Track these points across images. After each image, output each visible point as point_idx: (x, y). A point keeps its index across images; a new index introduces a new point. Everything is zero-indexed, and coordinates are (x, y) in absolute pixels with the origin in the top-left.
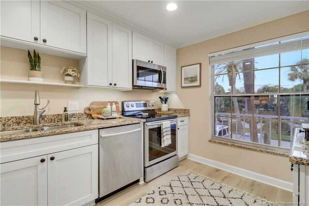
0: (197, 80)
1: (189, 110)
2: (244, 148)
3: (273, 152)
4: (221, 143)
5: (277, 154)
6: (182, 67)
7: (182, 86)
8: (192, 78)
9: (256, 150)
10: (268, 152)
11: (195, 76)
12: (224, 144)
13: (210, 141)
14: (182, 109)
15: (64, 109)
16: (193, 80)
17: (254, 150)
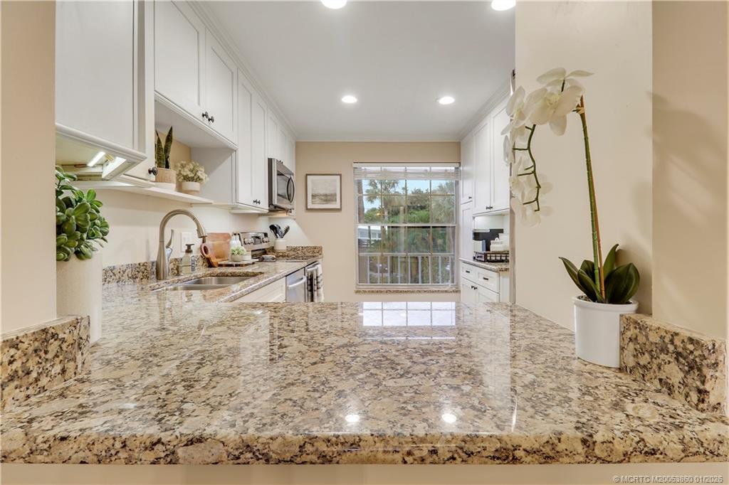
0: (336, 200)
1: (321, 249)
2: (401, 292)
4: (373, 292)
6: (307, 175)
7: (309, 207)
8: (326, 195)
11: (332, 192)
12: (377, 292)
14: (308, 247)
15: (186, 248)
16: (329, 198)
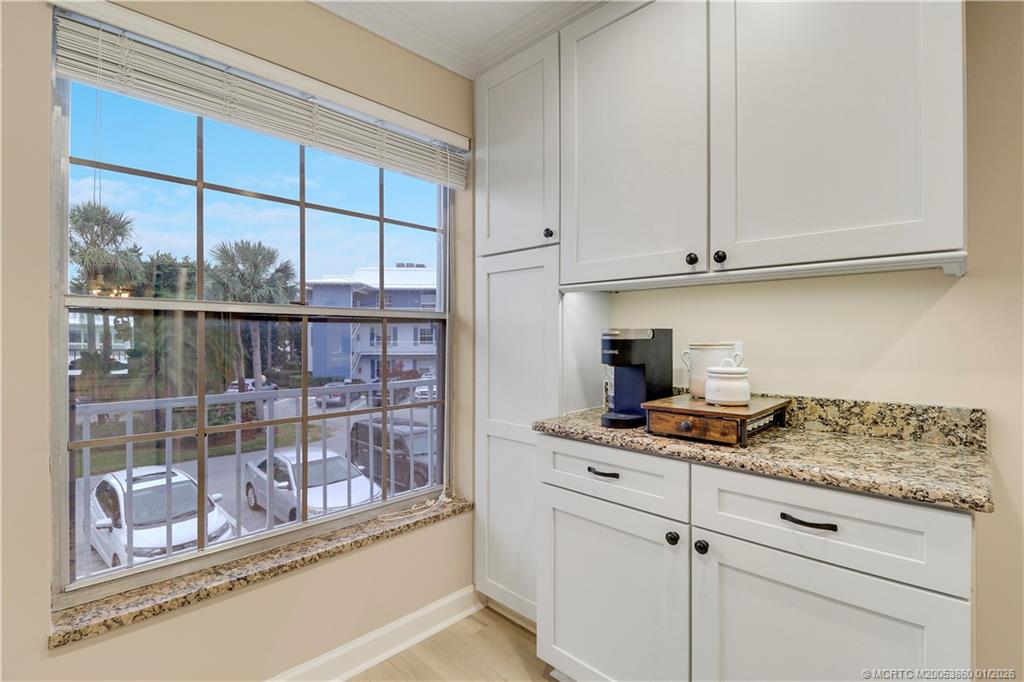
3: (392, 530)
5: (401, 532)
9: (340, 552)
10: (378, 537)
13: (63, 642)
17: (334, 554)
